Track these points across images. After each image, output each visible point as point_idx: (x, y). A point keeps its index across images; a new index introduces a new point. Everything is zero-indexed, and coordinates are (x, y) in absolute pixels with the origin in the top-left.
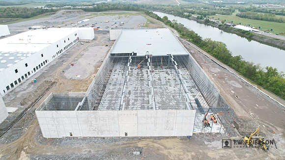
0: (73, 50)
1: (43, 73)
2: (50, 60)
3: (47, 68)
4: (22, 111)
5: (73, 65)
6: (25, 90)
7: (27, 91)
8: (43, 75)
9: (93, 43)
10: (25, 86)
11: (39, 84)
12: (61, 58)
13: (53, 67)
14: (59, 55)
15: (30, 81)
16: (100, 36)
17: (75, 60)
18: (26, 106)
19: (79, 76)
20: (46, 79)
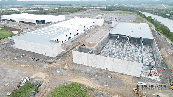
0: (91, 30)
1: (76, 38)
2: (80, 33)
3: (78, 37)
4: (67, 52)
5: (90, 37)
6: (68, 44)
7: (69, 45)
8: (76, 39)
9: (102, 28)
10: (68, 42)
11: (74, 43)
12: (85, 33)
13: (81, 37)
14: (84, 31)
15: (70, 41)
16: (106, 25)
17: (91, 35)
18: (68, 50)
19: (92, 42)
20: (77, 41)
